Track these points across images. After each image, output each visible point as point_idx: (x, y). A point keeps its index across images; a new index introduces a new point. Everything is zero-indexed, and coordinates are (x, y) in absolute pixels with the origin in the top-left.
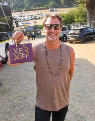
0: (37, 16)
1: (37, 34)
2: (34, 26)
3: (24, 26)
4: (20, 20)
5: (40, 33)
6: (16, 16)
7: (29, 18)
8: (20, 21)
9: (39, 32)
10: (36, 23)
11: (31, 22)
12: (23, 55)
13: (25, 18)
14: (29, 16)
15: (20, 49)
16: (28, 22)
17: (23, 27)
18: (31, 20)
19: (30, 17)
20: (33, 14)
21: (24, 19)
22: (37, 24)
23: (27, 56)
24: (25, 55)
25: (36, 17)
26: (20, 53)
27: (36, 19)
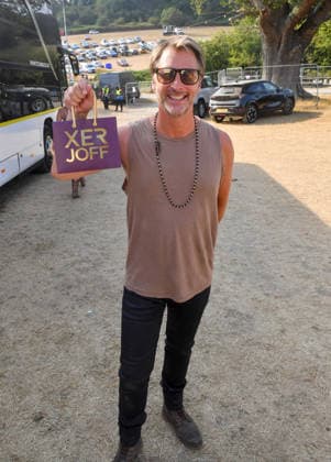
0: (129, 46)
1: (130, 96)
2: (120, 75)
3: (93, 72)
4: (84, 55)
5: (138, 93)
6: (72, 45)
7: (108, 52)
8: (85, 59)
9: (134, 90)
10: (127, 65)
11: (113, 61)
12: (93, 150)
13: (98, 50)
14: (108, 46)
15: (83, 132)
16: (104, 63)
17: (92, 76)
18: (114, 56)
19: (111, 48)
20: (120, 42)
21: (94, 55)
22: (128, 69)
23: (102, 153)
24: (98, 150)
25: (126, 48)
26: (84, 144)
27: (126, 54)
